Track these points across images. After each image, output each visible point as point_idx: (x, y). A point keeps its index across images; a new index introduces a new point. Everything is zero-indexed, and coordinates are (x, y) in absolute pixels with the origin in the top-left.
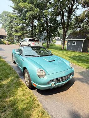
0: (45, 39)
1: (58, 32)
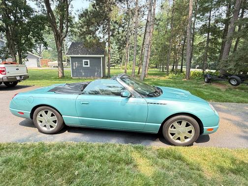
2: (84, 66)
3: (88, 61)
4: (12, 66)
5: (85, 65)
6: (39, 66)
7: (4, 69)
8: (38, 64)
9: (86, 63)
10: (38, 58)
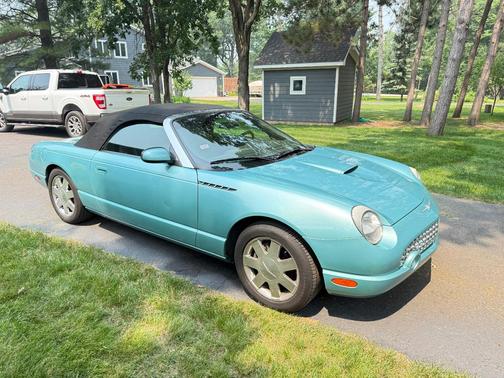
0: (141, 72)
1: (210, 30)
2: (292, 92)
3: (303, 79)
4: (119, 93)
5: (295, 89)
6: (220, 94)
7: (103, 99)
8: (218, 88)
9: (298, 86)
10: (219, 76)
